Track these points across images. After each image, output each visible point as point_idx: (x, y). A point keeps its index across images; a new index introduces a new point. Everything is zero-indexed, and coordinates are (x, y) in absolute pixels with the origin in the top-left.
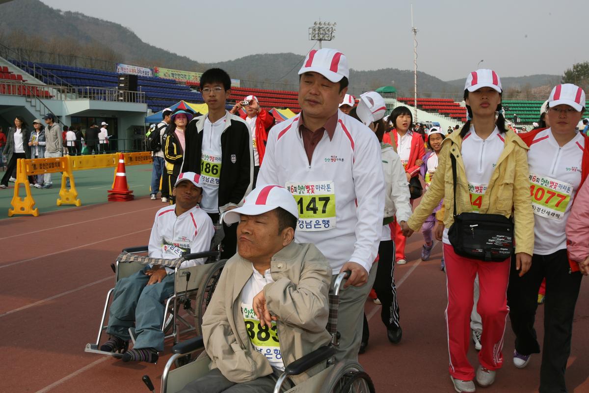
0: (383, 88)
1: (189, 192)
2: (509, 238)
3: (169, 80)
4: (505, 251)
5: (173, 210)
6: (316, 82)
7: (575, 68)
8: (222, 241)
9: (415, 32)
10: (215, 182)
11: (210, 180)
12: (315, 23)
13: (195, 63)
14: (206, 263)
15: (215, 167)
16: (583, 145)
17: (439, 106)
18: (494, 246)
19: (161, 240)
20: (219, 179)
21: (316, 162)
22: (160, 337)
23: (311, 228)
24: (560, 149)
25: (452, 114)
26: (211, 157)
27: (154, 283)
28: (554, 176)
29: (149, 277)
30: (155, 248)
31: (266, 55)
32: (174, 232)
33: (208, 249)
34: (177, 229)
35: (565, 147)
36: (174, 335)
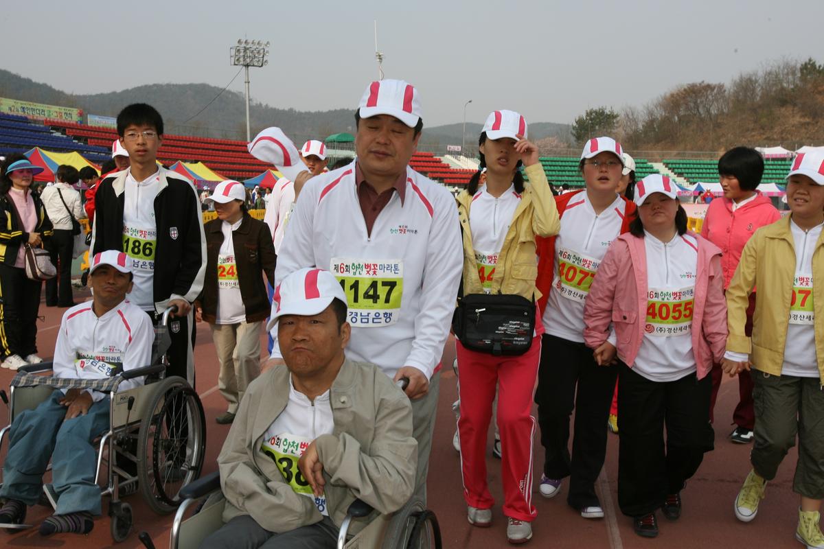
0: (337, 135)
1: (111, 281)
2: (526, 324)
3: (17, 116)
4: (521, 341)
5: (89, 309)
6: (385, 128)
7: (588, 114)
8: (168, 351)
9: (380, 59)
10: (149, 266)
11: (140, 264)
12: (239, 42)
13: (61, 93)
14: (146, 383)
15: (148, 246)
16: (623, 212)
17: (424, 162)
18: (505, 334)
19: (73, 354)
20: (153, 262)
21: (379, 234)
22: (96, 494)
23: (368, 322)
24: (597, 217)
25: (432, 172)
26: (141, 232)
27: (77, 416)
28: (587, 252)
29: (66, 408)
30: (63, 366)
31: (168, 85)
32: (94, 341)
33: (149, 364)
34: (99, 336)
35: (602, 215)
36: (110, 490)
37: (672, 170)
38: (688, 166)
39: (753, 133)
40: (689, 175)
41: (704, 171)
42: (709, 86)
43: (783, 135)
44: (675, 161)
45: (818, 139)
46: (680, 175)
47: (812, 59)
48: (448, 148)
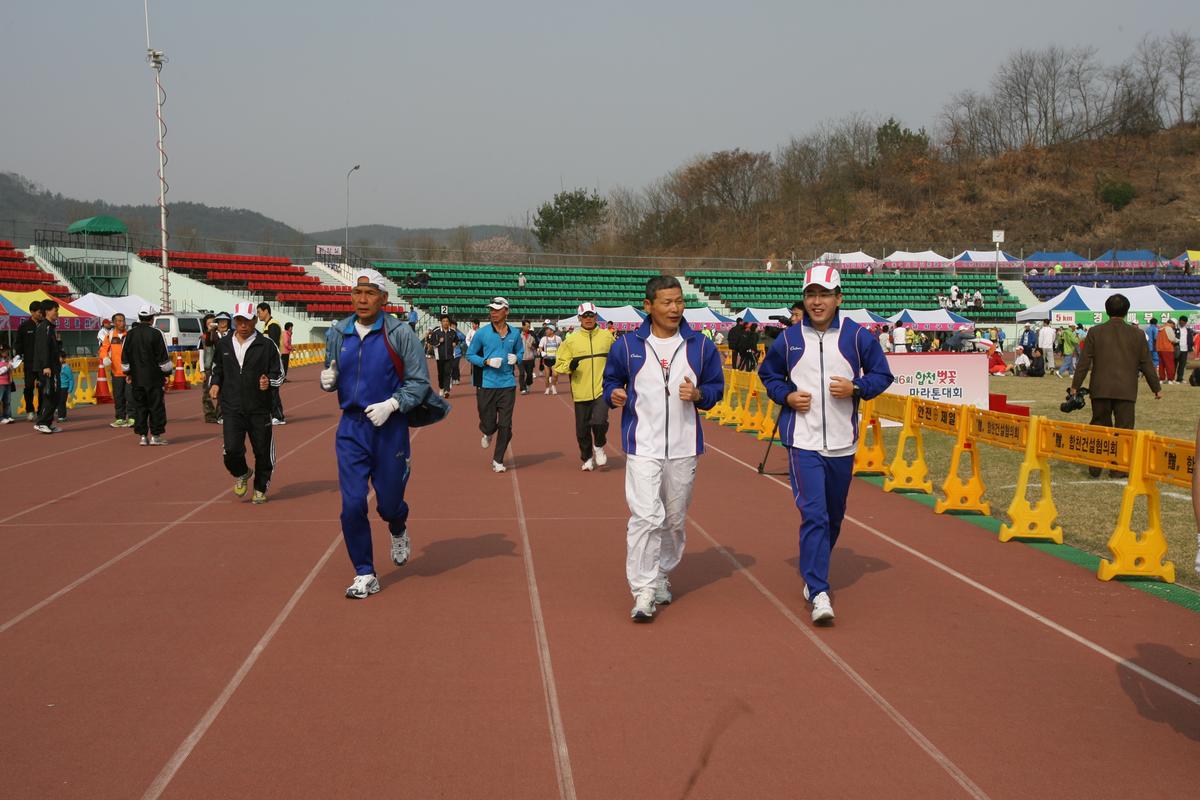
0: (89, 220)
7: (558, 202)
25: (287, 293)
37: (701, 287)
38: (726, 281)
39: (818, 231)
40: (730, 296)
41: (752, 289)
42: (746, 156)
43: (864, 234)
44: (704, 274)
45: (914, 240)
46: (714, 296)
47: (894, 119)
48: (318, 250)
